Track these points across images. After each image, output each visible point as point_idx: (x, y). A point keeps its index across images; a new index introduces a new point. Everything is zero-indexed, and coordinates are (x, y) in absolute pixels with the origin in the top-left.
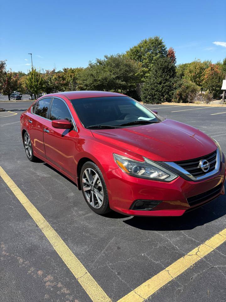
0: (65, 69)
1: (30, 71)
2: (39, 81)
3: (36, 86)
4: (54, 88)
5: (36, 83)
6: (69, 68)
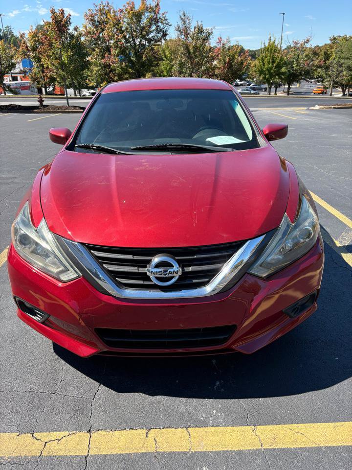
0: (335, 39)
1: (264, 43)
2: (276, 62)
3: (269, 70)
4: (301, 75)
5: (270, 66)
6: (342, 35)
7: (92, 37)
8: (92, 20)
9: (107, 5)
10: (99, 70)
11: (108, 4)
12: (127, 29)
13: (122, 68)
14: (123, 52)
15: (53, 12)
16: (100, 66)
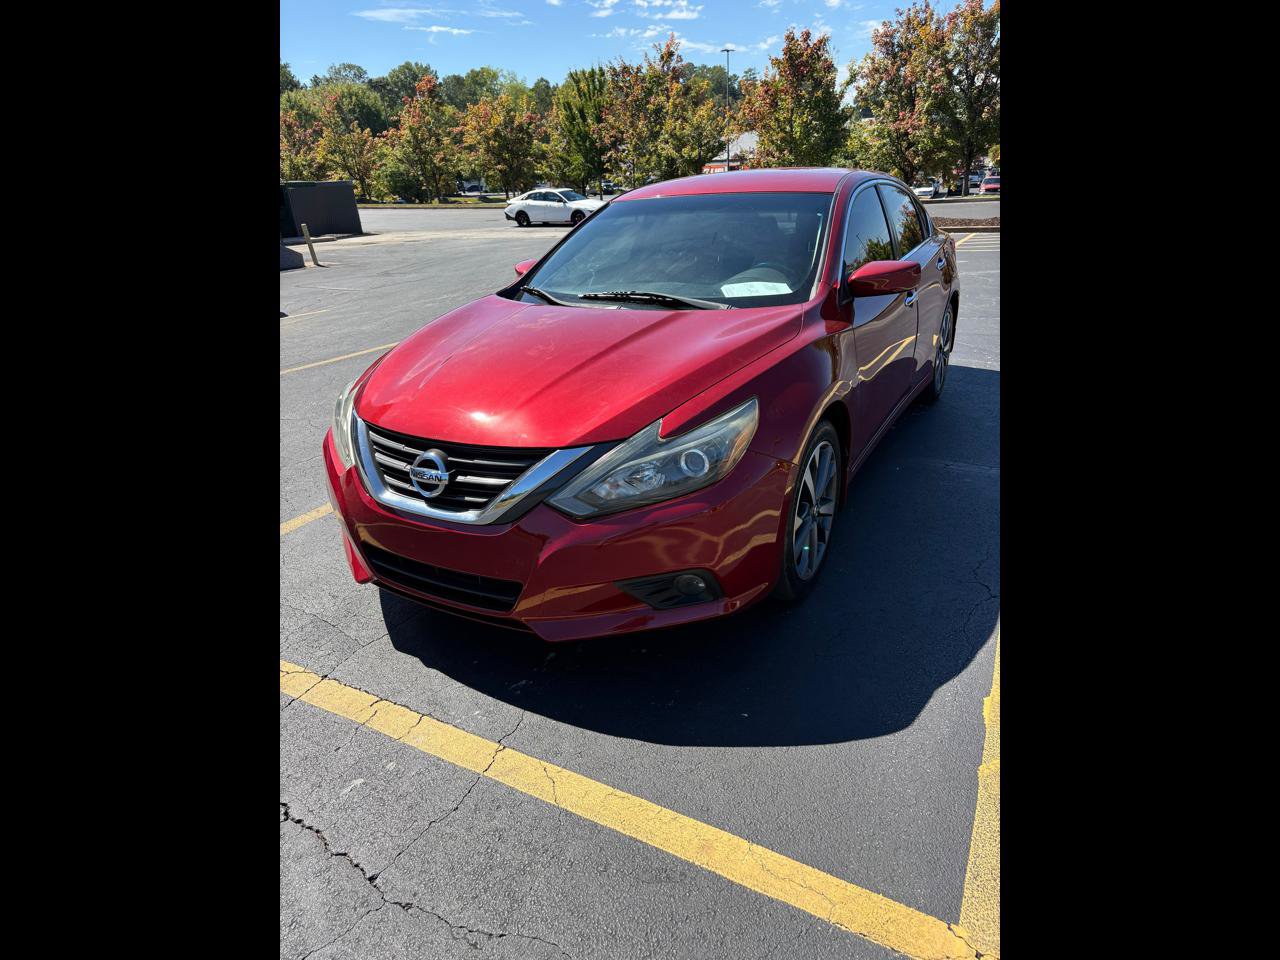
7: (882, 79)
8: (886, 43)
9: (924, 8)
10: (884, 145)
11: (927, 6)
12: (957, 54)
13: (932, 138)
14: (942, 105)
15: (790, 38)
16: (889, 135)
